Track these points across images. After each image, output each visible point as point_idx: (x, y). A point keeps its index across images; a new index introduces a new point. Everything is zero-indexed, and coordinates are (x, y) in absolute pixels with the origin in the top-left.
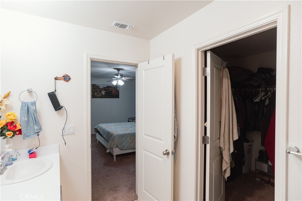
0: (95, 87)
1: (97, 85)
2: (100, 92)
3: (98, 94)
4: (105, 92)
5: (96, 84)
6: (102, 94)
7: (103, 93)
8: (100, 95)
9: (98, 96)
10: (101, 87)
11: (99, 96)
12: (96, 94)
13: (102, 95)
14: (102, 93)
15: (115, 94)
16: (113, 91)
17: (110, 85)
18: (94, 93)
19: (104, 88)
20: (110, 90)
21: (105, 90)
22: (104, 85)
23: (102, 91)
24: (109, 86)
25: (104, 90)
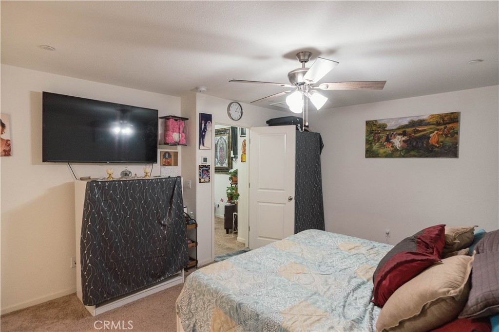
0: (374, 128)
1: (380, 122)
2: (388, 140)
3: (383, 146)
4: (404, 138)
5: (376, 121)
6: (392, 146)
7: (398, 142)
8: (389, 149)
9: (382, 151)
10: (391, 126)
11: (385, 152)
12: (375, 147)
13: (396, 150)
14: (393, 143)
15: (438, 143)
16: (431, 135)
17: (422, 118)
18: (371, 143)
19: (399, 129)
20: (418, 131)
21: (404, 134)
22: (400, 121)
23: (395, 138)
24: (416, 119)
25: (399, 134)
